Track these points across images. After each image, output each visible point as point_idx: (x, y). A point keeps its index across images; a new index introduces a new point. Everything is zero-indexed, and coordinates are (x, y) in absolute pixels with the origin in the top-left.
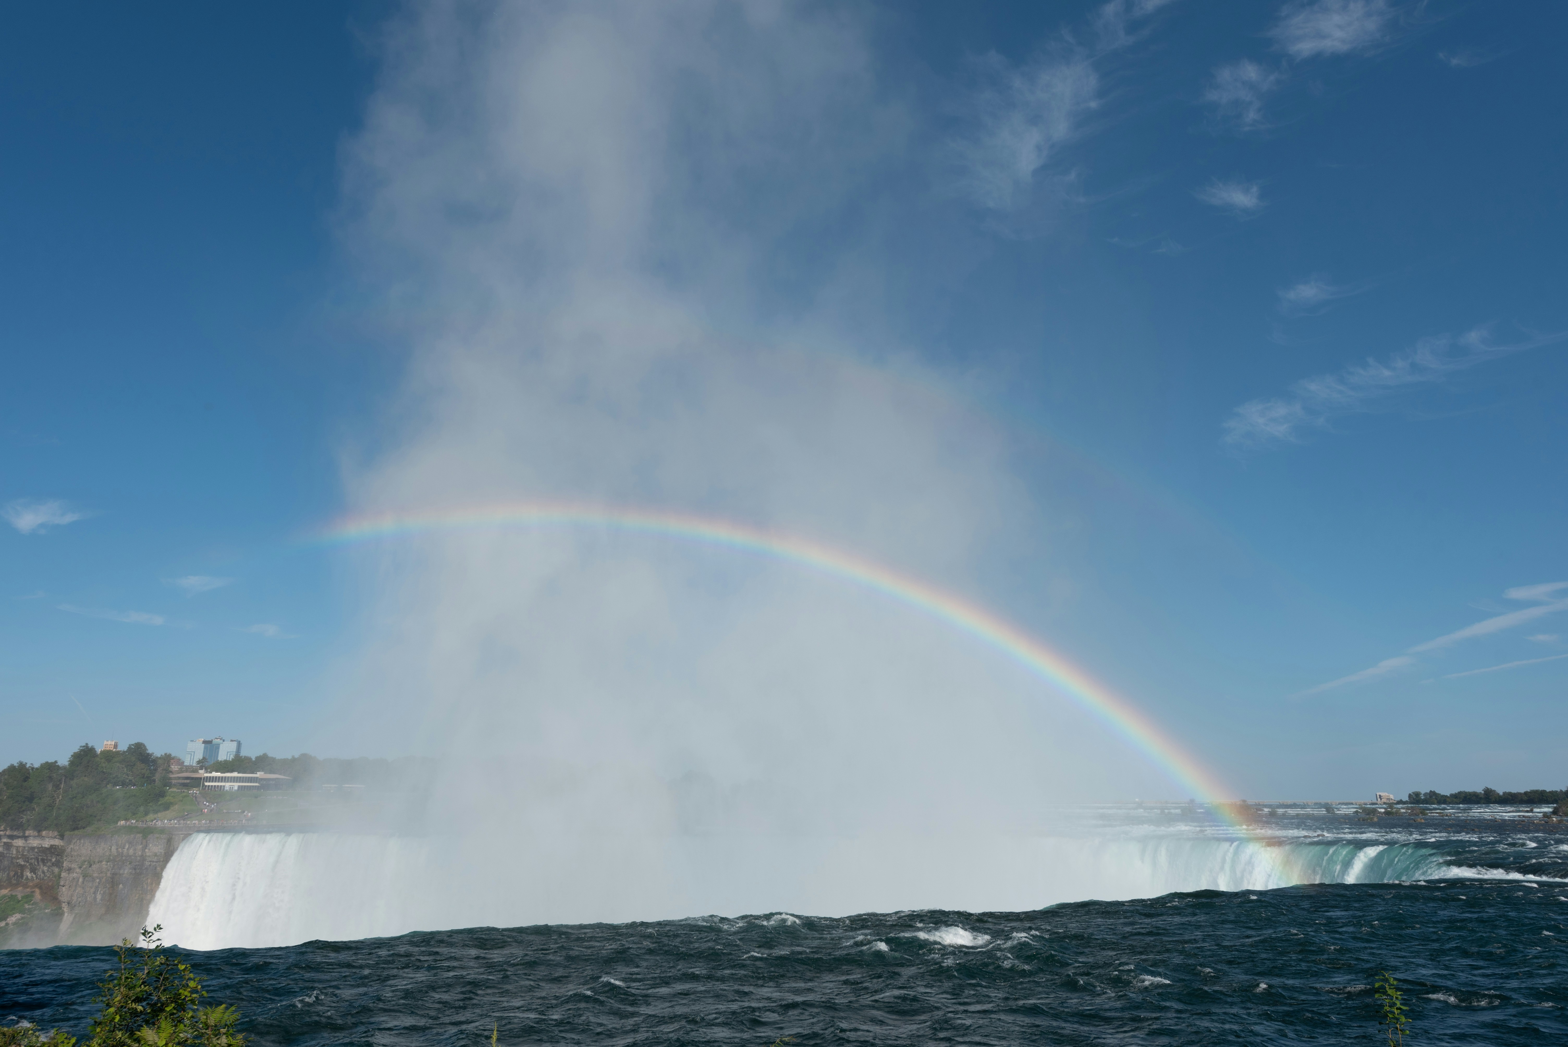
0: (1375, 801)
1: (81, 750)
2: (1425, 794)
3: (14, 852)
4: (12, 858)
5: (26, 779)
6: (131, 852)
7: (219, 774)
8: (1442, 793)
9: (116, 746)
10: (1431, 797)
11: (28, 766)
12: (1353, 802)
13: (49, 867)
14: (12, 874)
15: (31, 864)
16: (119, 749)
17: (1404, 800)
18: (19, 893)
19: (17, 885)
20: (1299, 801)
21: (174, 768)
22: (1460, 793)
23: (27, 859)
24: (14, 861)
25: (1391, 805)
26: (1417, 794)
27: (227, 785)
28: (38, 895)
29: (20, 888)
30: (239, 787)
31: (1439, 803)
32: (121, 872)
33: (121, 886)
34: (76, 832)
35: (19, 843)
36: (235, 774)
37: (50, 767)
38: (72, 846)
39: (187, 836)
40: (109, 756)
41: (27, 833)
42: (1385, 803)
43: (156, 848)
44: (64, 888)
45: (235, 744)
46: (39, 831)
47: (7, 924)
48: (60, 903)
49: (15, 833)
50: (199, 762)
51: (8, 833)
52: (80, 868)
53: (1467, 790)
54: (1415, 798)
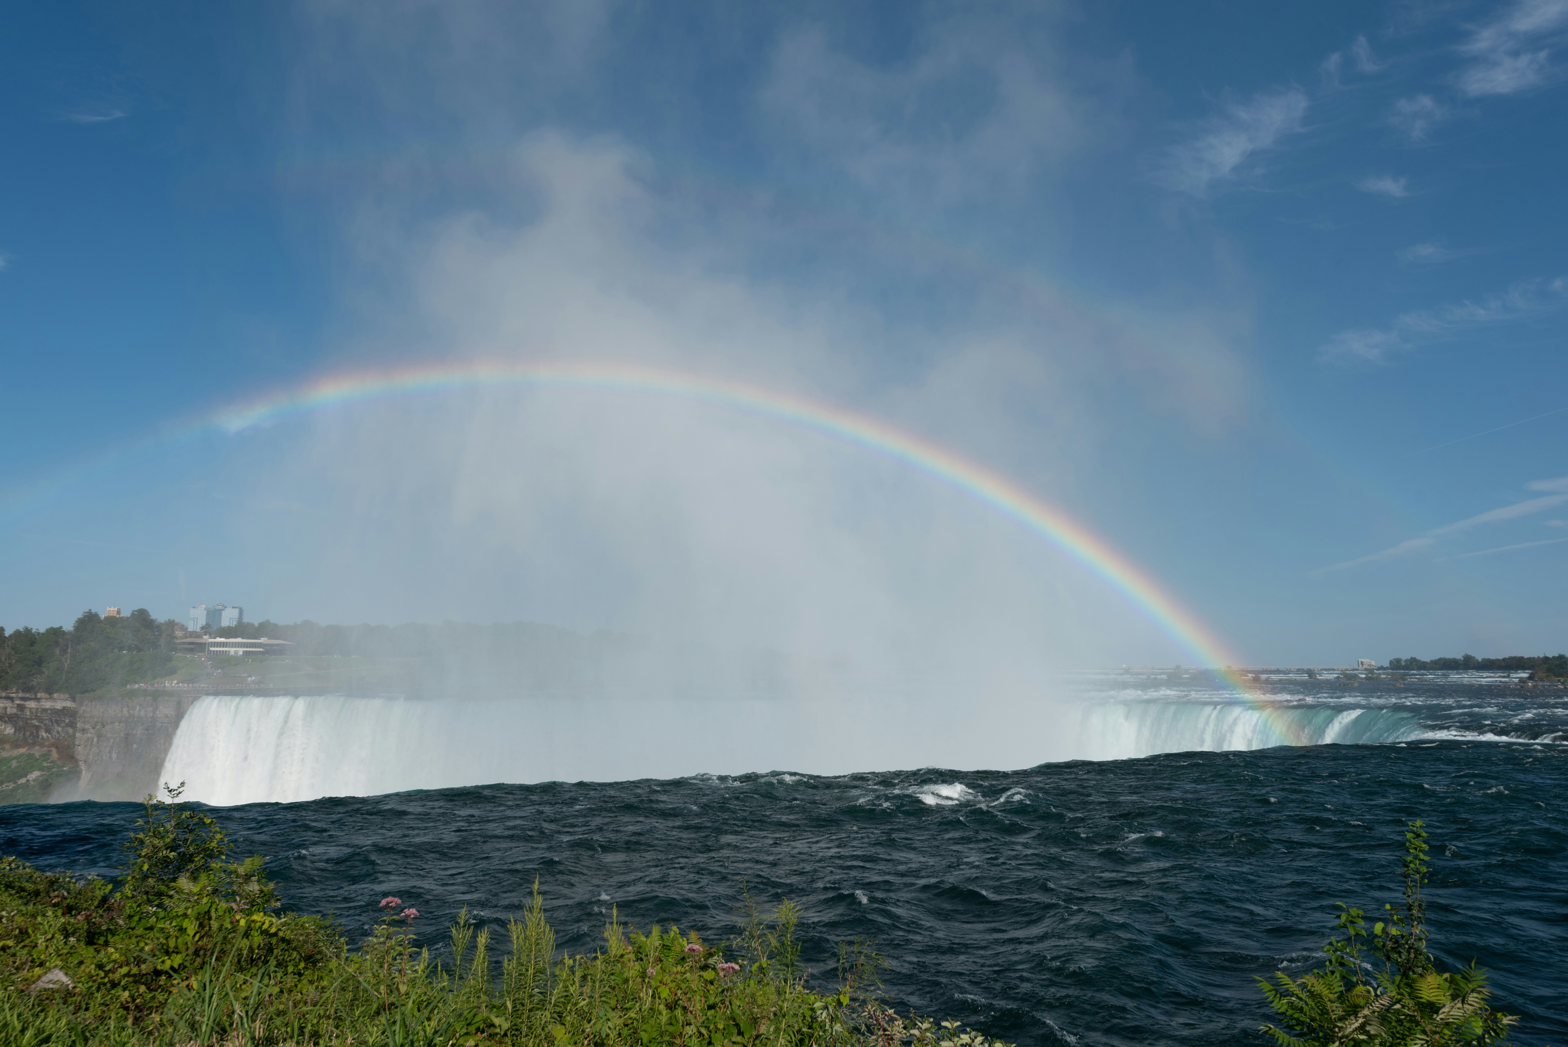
0: (1356, 667)
1: (85, 616)
2: (1406, 661)
3: (28, 713)
4: (27, 719)
5: (33, 643)
6: (142, 713)
7: (223, 640)
8: (1423, 660)
9: (119, 612)
10: (1411, 663)
11: (33, 631)
12: (1336, 668)
13: (63, 727)
14: (28, 734)
15: (45, 725)
16: (122, 615)
17: (1385, 666)
18: (37, 751)
19: (34, 744)
20: (1281, 667)
21: (179, 633)
22: (1440, 659)
23: (41, 720)
24: (29, 722)
25: (1370, 671)
26: (1398, 661)
27: (232, 650)
28: (55, 754)
29: (37, 748)
30: (244, 652)
31: (1419, 669)
32: (134, 732)
33: (135, 746)
34: (87, 694)
35: (32, 704)
36: (239, 640)
37: (55, 633)
38: (84, 708)
39: (196, 698)
40: (112, 621)
41: (39, 695)
42: (1366, 669)
43: (165, 710)
44: (79, 748)
45: (236, 611)
46: (50, 694)
47: (28, 781)
48: (77, 761)
49: (27, 695)
50: (202, 628)
51: (20, 695)
52: (94, 728)
53: (1447, 657)
54: (1396, 664)
